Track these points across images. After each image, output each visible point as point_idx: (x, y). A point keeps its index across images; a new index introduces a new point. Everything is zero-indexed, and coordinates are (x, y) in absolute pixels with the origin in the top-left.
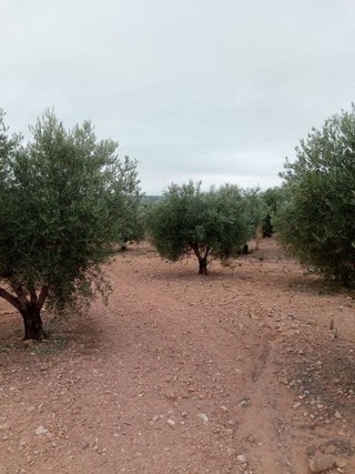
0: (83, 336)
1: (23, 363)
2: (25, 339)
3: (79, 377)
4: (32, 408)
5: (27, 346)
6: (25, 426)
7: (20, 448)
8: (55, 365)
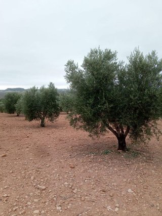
0: (144, 154)
1: (119, 160)
2: (118, 149)
3: (145, 172)
4: (125, 180)
5: (119, 152)
6: (123, 187)
7: (122, 195)
8: (133, 164)
